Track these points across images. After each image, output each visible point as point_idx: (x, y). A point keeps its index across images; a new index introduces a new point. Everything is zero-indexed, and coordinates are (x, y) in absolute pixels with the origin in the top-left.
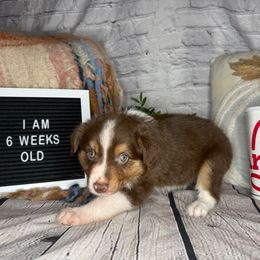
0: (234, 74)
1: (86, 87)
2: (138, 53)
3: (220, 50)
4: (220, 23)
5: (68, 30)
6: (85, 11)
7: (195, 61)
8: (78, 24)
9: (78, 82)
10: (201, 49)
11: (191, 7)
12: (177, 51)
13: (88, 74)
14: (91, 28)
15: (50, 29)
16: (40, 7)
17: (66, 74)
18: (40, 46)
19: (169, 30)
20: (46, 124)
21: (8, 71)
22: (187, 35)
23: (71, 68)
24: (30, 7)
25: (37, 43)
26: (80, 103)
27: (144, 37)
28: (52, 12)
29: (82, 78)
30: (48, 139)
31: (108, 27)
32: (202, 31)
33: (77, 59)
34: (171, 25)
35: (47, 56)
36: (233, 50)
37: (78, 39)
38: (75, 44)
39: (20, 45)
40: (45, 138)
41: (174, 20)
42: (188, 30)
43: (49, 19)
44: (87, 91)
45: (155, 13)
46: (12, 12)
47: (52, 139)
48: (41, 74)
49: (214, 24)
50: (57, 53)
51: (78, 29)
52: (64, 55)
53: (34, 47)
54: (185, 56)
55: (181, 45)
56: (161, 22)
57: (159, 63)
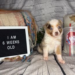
0: (71, 20)
1: (26, 26)
3: (66, 13)
4: (66, 5)
5: (20, 9)
7: (59, 17)
9: (24, 24)
10: (60, 13)
11: (57, 0)
12: (53, 14)
13: (27, 21)
14: (27, 8)
15: (14, 8)
16: (11, 2)
17: (20, 21)
18: (12, 13)
19: (50, 7)
20: (15, 37)
21: (2, 21)
22: (56, 9)
23: (22, 20)
24: (8, 2)
25: (11, 12)
26: (25, 30)
27: (43, 10)
28: (15, 3)
29: (25, 23)
30: (16, 42)
32: (60, 7)
33: (24, 17)
35: (14, 16)
36: (70, 13)
37: (23, 11)
39: (6, 13)
40: (15, 42)
42: (56, 7)
43: (14, 5)
44: (27, 27)
45: (46, 3)
46: (3, 4)
47: (17, 42)
48: (13, 22)
49: (64, 5)
50: (17, 15)
51: (23, 8)
52: (20, 16)
53: (10, 13)
54: (55, 15)
55: (54, 12)
56: (48, 5)
57: (48, 18)
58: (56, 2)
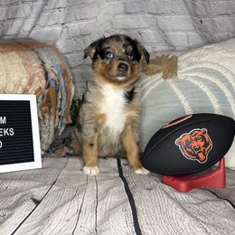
4: (150, 25)
6: (39, 16)
8: (34, 27)
11: (126, 13)
16: (4, 15)
19: (108, 31)
28: (14, 19)
31: (58, 29)
33: (43, 64)
34: (110, 27)
35: (21, 61)
38: (40, 51)
41: (112, 23)
50: (28, 59)
51: (34, 31)
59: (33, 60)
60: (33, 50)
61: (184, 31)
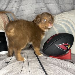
2: (23, 15)
4: (45, 7)
5: (3, 9)
6: (8, 4)
8: (6, 8)
11: (37, 3)
12: (33, 15)
19: (31, 9)
22: (36, 10)
23: (7, 20)
27: (24, 11)
31: (14, 9)
32: (40, 9)
33: (9, 18)
34: (31, 8)
35: (1, 17)
38: (7, 14)
41: (32, 6)
45: (27, 4)
54: (35, 16)
55: (34, 13)
56: (28, 7)
57: (28, 18)
58: (36, 5)
59: (5, 17)
60: (5, 14)
61: (55, 9)
